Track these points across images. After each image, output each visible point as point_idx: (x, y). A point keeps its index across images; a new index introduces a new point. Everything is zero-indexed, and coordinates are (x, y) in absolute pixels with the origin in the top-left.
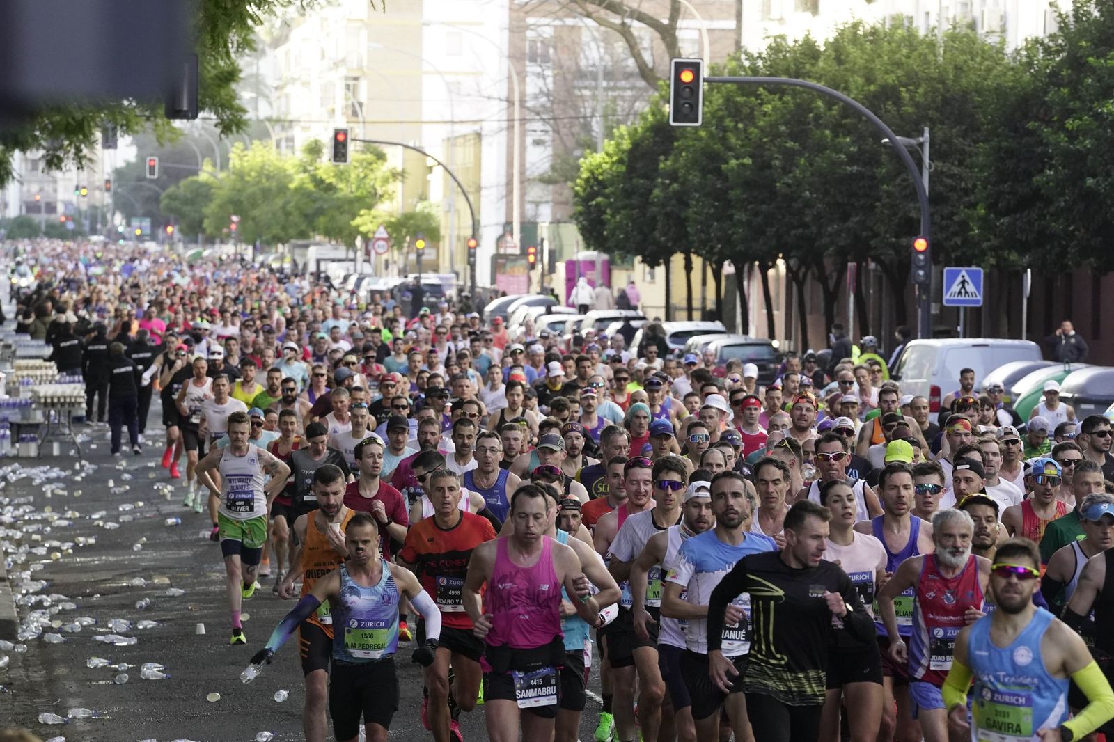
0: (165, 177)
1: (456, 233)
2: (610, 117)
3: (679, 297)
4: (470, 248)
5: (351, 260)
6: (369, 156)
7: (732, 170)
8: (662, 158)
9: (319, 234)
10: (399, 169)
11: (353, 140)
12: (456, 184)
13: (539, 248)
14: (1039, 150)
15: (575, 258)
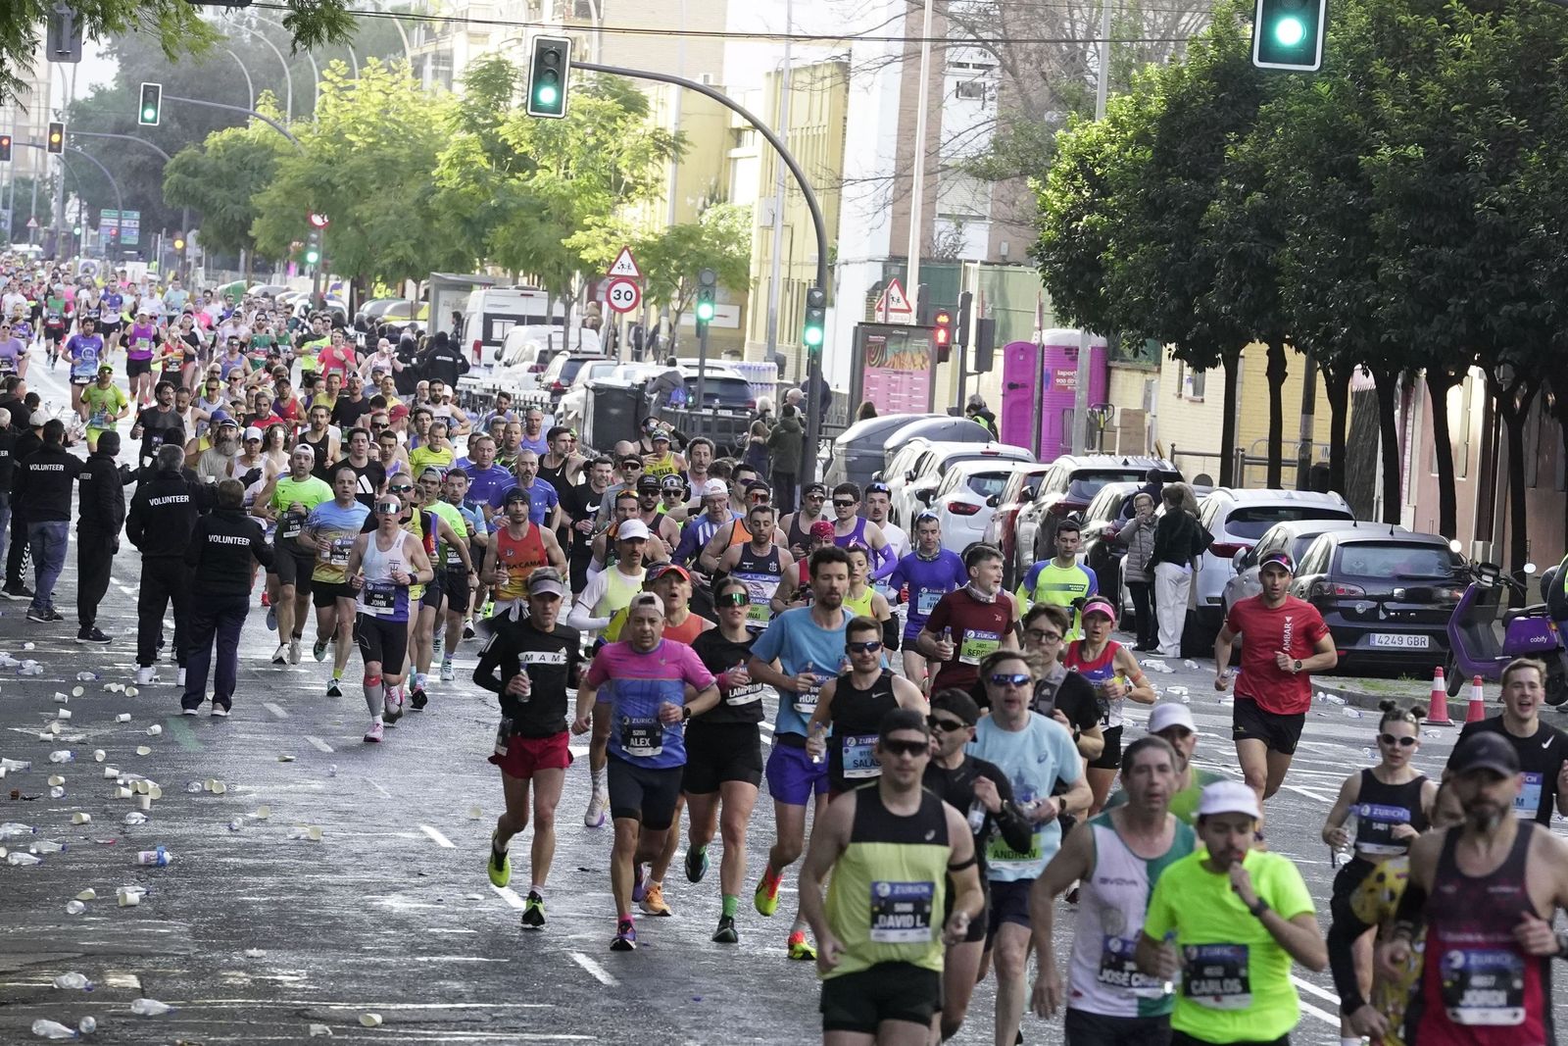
0: (176, 126)
1: (783, 274)
2: (1126, 45)
3: (1253, 435)
5: (557, 321)
6: (609, 102)
7: (1384, 168)
8: (1233, 136)
9: (495, 262)
10: (671, 132)
11: (573, 65)
13: (959, 315)
15: (1035, 340)
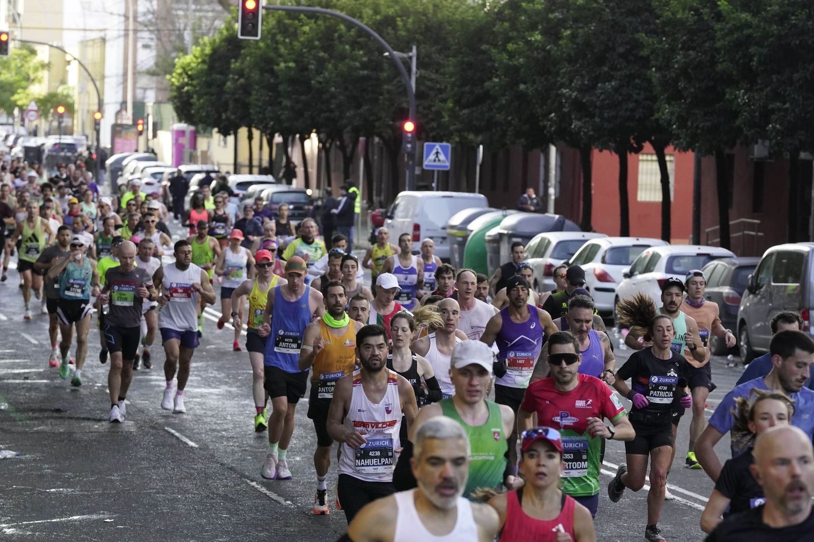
1: (86, 108)
2: (197, 31)
3: (243, 158)
4: (95, 120)
5: (10, 125)
6: (25, 52)
7: (281, 70)
8: (233, 60)
10: (46, 61)
11: (13, 40)
12: (86, 74)
13: (145, 120)
14: (489, 64)
